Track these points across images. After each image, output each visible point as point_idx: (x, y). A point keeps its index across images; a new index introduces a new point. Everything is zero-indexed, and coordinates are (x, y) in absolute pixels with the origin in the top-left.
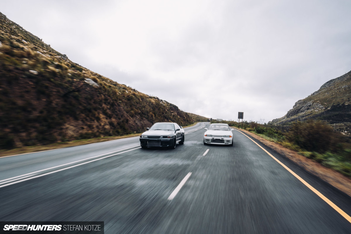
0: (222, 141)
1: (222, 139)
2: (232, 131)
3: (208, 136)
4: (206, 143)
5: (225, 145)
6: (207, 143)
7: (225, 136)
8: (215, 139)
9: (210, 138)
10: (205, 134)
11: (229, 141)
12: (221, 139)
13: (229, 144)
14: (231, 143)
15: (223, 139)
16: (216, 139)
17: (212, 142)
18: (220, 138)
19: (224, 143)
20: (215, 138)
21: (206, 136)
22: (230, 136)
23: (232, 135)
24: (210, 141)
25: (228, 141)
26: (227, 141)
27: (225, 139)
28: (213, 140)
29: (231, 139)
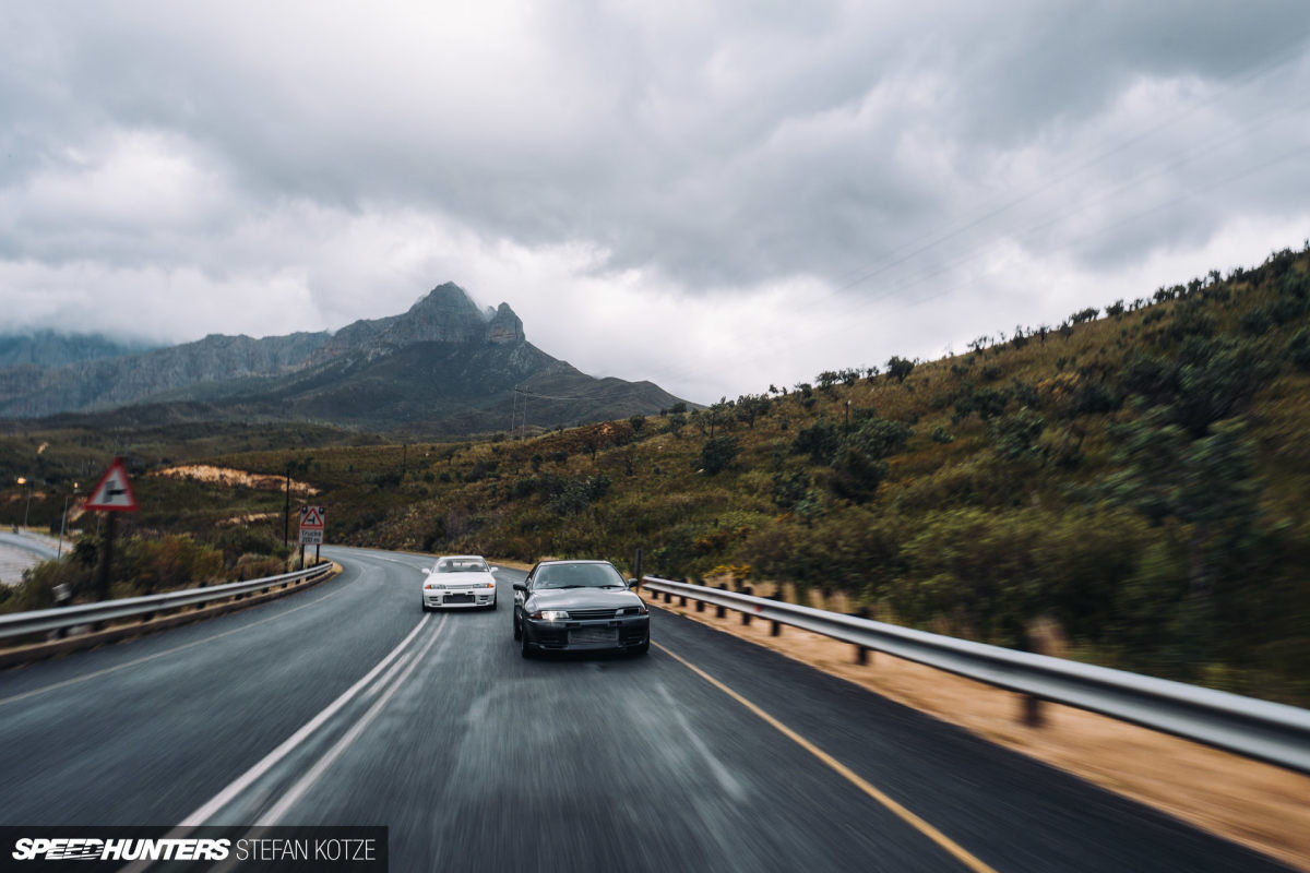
0: (470, 598)
1: (469, 593)
2: (493, 573)
3: (434, 588)
4: (429, 607)
5: (477, 607)
6: (430, 605)
7: (478, 586)
8: (451, 594)
9: (440, 593)
10: (426, 583)
11: (487, 597)
12: (467, 594)
13: (487, 604)
14: (492, 602)
15: (472, 593)
16: (455, 595)
18: (466, 591)
19: (474, 602)
20: (453, 592)
21: (430, 587)
22: (489, 586)
23: (493, 582)
24: (440, 600)
25: (484, 597)
26: (482, 597)
27: (478, 592)
28: (448, 598)
29: (490, 591)
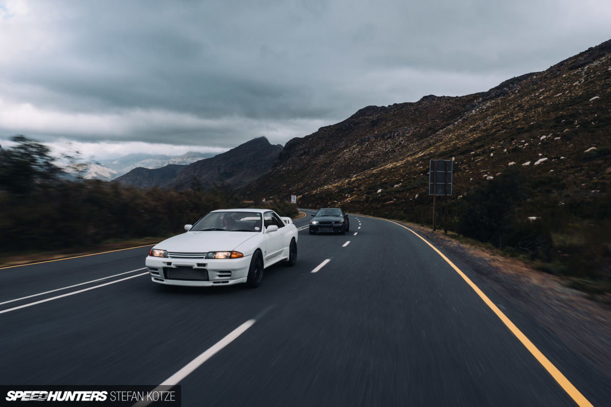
0: (202, 273)
1: (199, 265)
5: (213, 286)
7: (211, 255)
8: (172, 266)
11: (229, 272)
12: (196, 267)
13: (231, 282)
14: (245, 279)
15: (204, 265)
16: (180, 268)
17: (166, 278)
18: (193, 262)
19: (208, 280)
20: (176, 262)
22: (233, 252)
25: (227, 273)
26: (221, 272)
27: (211, 264)
28: (171, 271)
29: (241, 263)
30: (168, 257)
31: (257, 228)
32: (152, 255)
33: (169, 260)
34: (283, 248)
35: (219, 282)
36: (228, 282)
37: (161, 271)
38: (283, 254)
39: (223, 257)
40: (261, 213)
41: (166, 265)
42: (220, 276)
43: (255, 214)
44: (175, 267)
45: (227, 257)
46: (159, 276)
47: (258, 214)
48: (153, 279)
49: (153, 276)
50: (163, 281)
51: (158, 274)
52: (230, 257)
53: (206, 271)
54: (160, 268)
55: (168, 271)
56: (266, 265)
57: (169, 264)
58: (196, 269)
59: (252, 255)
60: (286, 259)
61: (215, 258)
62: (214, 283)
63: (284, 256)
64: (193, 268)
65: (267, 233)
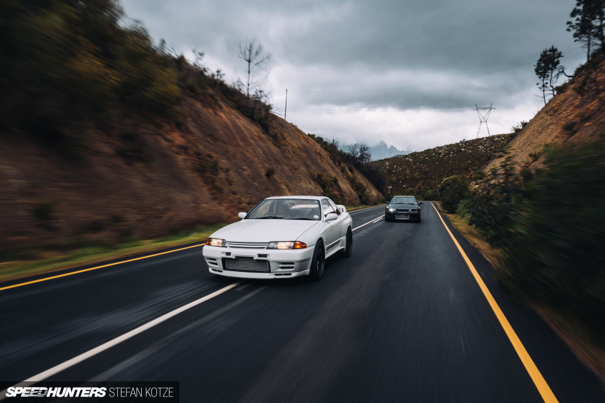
0: (263, 264)
1: (260, 255)
5: (275, 279)
7: (273, 245)
11: (291, 263)
12: (256, 258)
13: (294, 275)
14: (298, 273)
15: (265, 256)
16: (238, 258)
17: (225, 269)
18: (254, 253)
19: (269, 272)
20: (235, 252)
25: (286, 264)
26: (283, 263)
27: (273, 255)
30: (226, 247)
31: (316, 217)
32: (209, 244)
33: (228, 250)
34: (341, 237)
35: (282, 275)
36: (291, 274)
37: (220, 262)
38: (340, 244)
39: (286, 248)
40: (318, 201)
41: (224, 256)
42: (282, 268)
43: (312, 201)
44: (234, 258)
45: (290, 248)
46: (217, 266)
47: (316, 201)
48: (211, 270)
49: (211, 267)
50: (221, 272)
51: (216, 264)
52: (294, 248)
53: (266, 263)
54: (218, 259)
55: (227, 262)
56: (327, 256)
57: (228, 254)
58: (257, 260)
59: (315, 246)
60: (343, 249)
61: (277, 249)
62: (276, 275)
63: (341, 246)
64: (254, 259)
65: (326, 221)
